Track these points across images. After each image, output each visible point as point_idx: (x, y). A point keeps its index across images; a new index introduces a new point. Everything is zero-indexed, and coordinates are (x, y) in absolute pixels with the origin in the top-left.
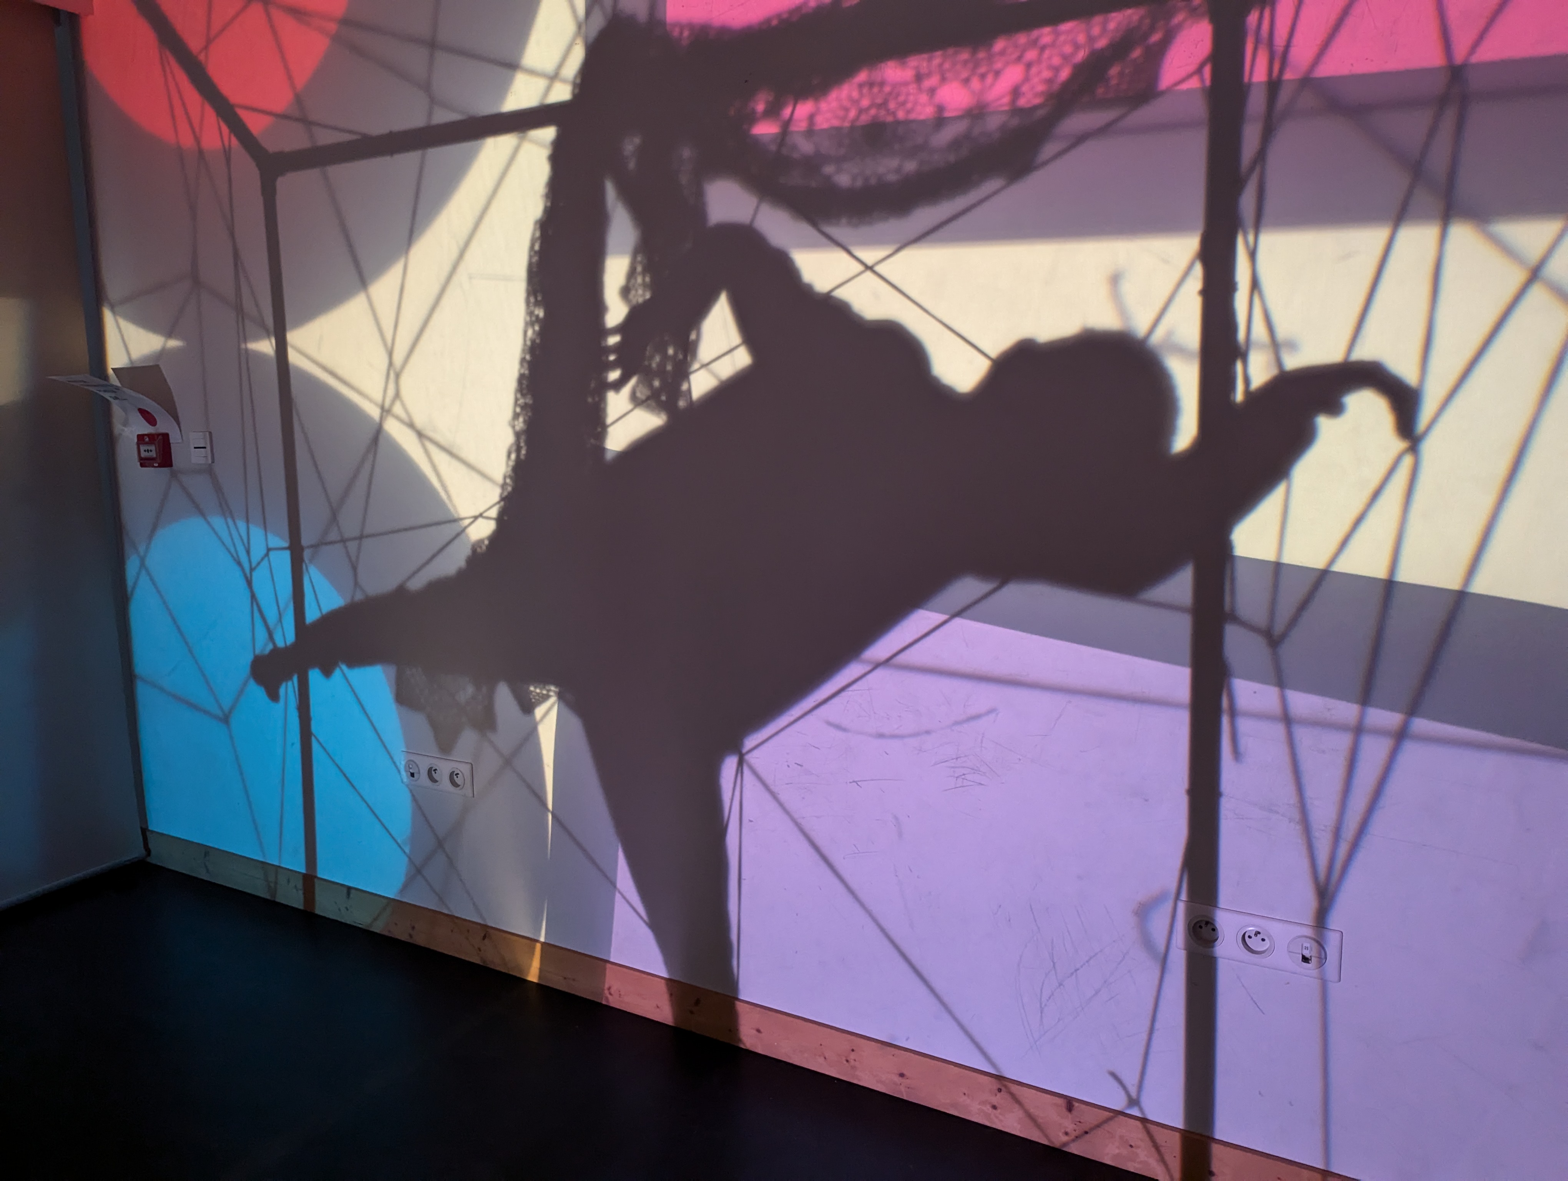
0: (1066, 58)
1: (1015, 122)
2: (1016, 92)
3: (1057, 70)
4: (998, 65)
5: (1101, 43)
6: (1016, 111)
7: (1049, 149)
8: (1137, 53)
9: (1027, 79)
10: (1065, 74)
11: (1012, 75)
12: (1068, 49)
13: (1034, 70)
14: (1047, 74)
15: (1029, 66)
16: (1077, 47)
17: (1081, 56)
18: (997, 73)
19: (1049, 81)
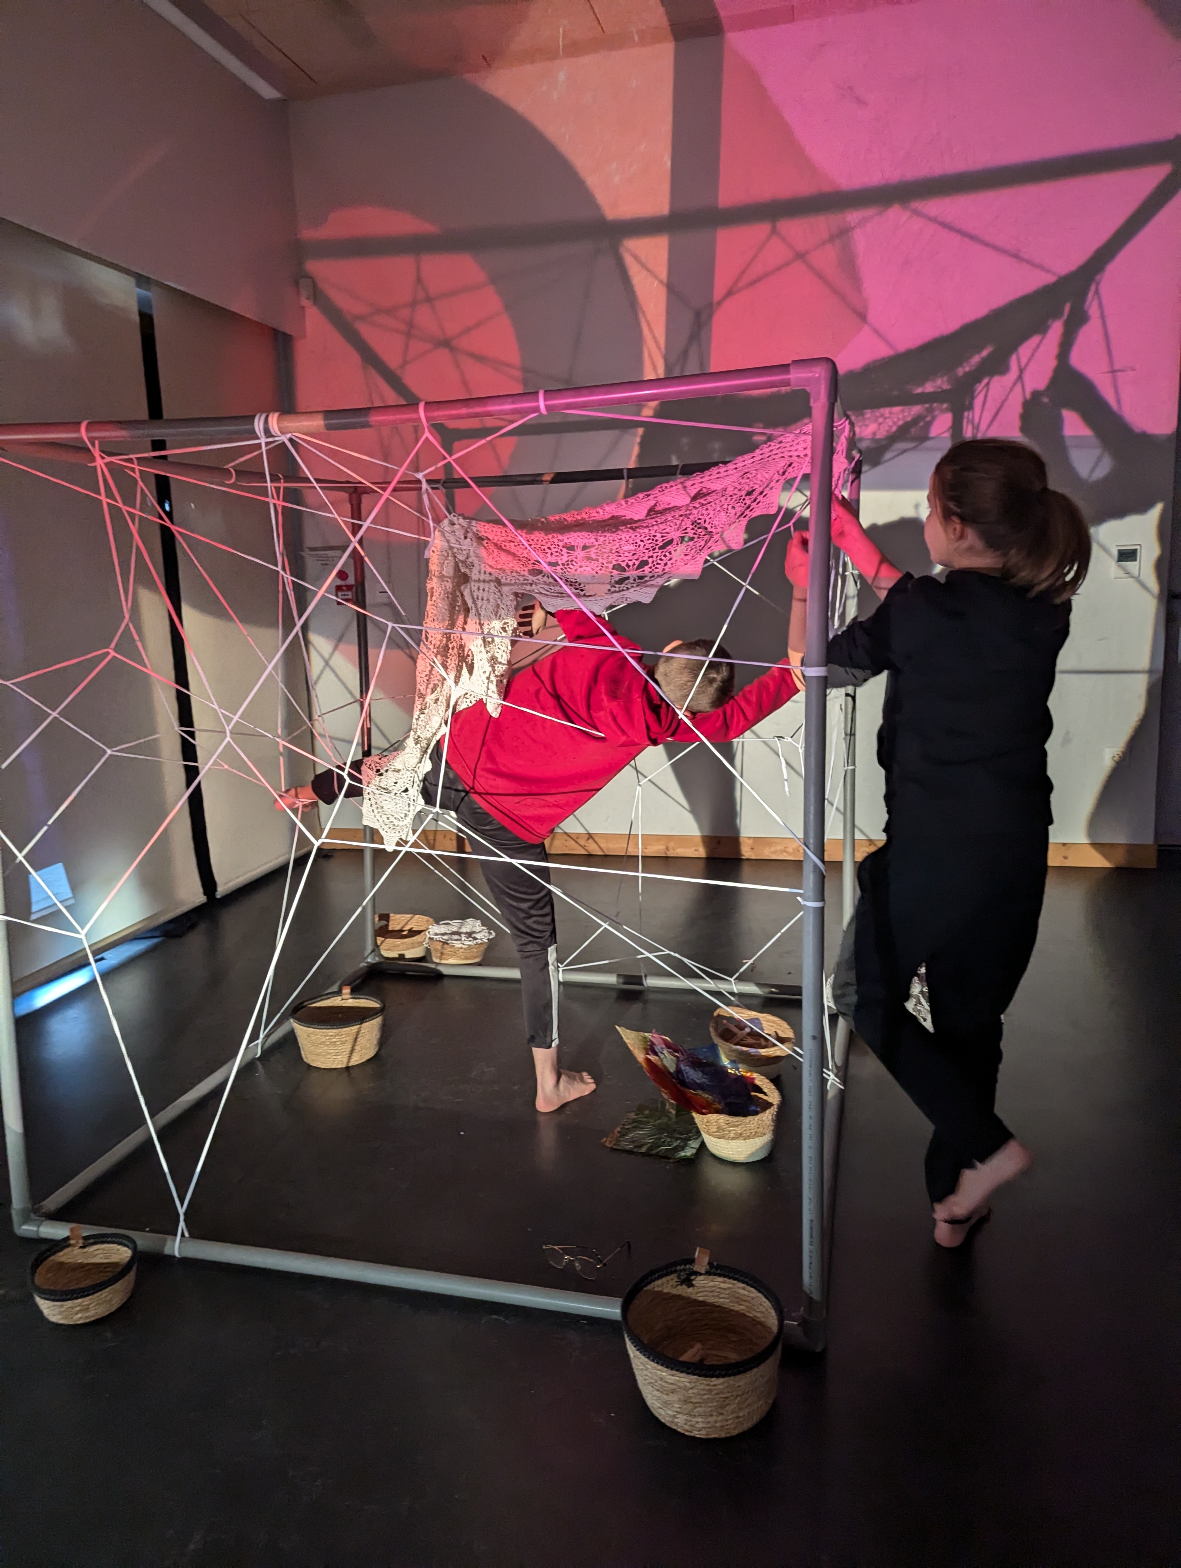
0: (894, 423)
1: (873, 445)
2: (874, 434)
3: (891, 427)
4: (867, 422)
5: (909, 419)
6: (874, 440)
7: (888, 455)
8: (921, 424)
9: (879, 429)
10: (894, 429)
11: (873, 427)
12: (895, 420)
13: (882, 427)
14: (887, 428)
15: (880, 424)
16: (899, 419)
17: (901, 423)
18: (867, 426)
19: (887, 431)
